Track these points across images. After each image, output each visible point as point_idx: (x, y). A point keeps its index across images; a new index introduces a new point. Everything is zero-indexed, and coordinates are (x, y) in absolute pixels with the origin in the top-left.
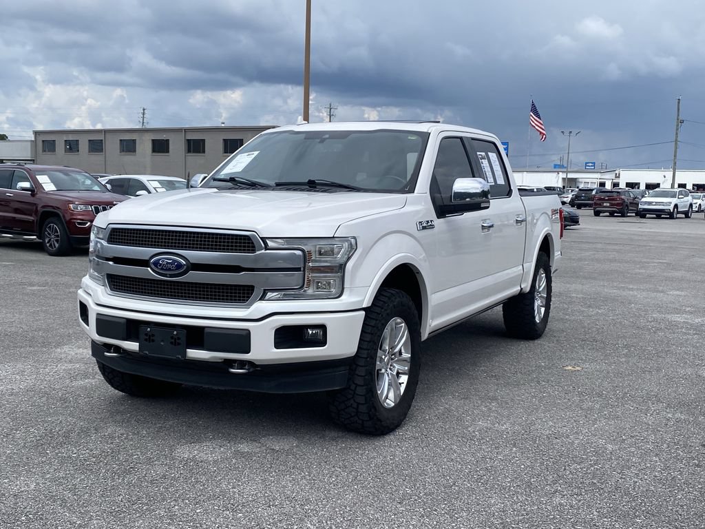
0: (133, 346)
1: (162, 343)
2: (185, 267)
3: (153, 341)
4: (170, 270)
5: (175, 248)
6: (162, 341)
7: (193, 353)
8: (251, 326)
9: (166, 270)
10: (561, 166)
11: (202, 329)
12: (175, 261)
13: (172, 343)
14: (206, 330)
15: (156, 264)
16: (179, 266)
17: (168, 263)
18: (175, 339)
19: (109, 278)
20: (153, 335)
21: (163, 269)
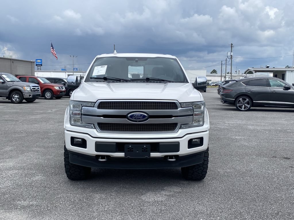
0: (122, 155)
1: (138, 152)
2: (147, 117)
3: (132, 151)
4: (139, 119)
6: (137, 151)
7: (153, 155)
8: (179, 140)
9: (137, 119)
10: (65, 70)
11: (158, 144)
12: (141, 115)
13: (143, 151)
14: (161, 144)
15: (131, 116)
16: (144, 116)
17: (138, 116)
18: (145, 149)
19: (100, 125)
20: (132, 149)
21: (135, 119)
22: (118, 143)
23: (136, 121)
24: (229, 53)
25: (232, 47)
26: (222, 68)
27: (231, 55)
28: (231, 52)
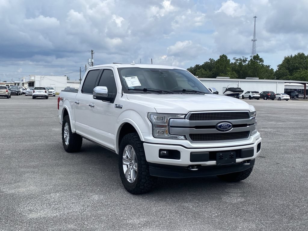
0: (213, 163)
2: (232, 126)
3: (222, 159)
5: (228, 119)
6: (226, 158)
7: (238, 160)
8: (253, 146)
9: (225, 128)
11: (240, 150)
12: (227, 125)
13: (230, 158)
14: (243, 150)
15: (220, 126)
16: (230, 126)
17: (225, 126)
18: (231, 156)
19: (192, 136)
20: (222, 156)
21: (223, 128)
22: (210, 152)
23: (223, 131)
24: (90, 60)
25: (92, 53)
26: (81, 74)
27: (92, 62)
28: (92, 58)
